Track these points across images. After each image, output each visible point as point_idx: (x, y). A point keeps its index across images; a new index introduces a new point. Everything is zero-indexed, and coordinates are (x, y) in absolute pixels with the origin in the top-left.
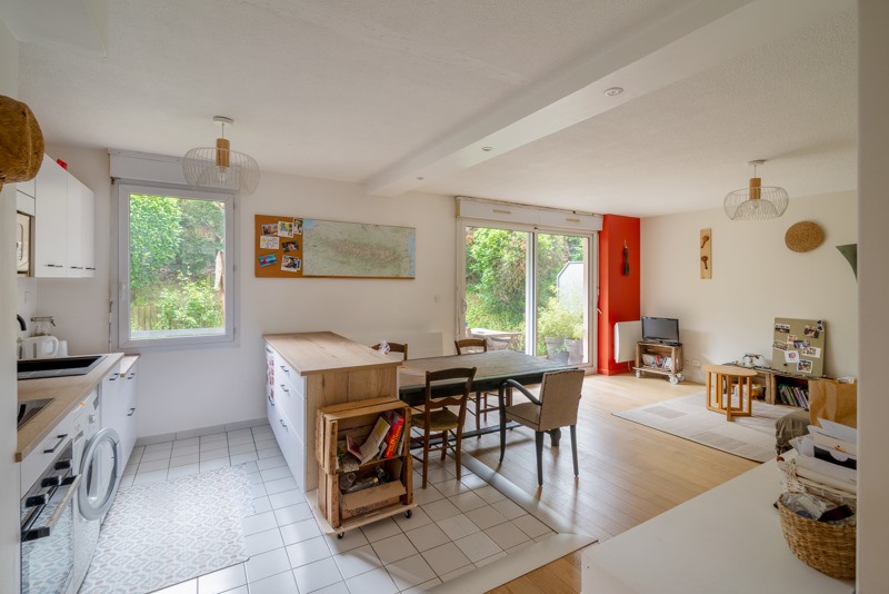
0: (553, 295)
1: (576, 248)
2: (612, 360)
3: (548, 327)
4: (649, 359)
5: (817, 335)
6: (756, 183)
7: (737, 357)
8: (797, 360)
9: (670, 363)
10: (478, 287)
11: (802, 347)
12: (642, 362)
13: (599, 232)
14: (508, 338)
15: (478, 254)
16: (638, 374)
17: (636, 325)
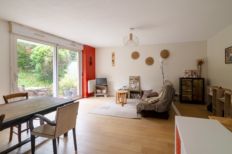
0: (66, 73)
1: (74, 58)
2: (87, 93)
3: (64, 84)
4: (98, 91)
5: (138, 80)
6: (131, 35)
7: (121, 87)
8: (134, 87)
9: (104, 91)
10: (34, 71)
11: (135, 83)
12: (96, 92)
13: (82, 51)
14: (46, 90)
15: (34, 58)
16: (95, 96)
17: (94, 81)
